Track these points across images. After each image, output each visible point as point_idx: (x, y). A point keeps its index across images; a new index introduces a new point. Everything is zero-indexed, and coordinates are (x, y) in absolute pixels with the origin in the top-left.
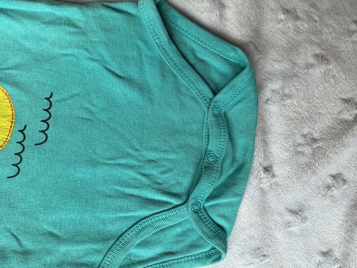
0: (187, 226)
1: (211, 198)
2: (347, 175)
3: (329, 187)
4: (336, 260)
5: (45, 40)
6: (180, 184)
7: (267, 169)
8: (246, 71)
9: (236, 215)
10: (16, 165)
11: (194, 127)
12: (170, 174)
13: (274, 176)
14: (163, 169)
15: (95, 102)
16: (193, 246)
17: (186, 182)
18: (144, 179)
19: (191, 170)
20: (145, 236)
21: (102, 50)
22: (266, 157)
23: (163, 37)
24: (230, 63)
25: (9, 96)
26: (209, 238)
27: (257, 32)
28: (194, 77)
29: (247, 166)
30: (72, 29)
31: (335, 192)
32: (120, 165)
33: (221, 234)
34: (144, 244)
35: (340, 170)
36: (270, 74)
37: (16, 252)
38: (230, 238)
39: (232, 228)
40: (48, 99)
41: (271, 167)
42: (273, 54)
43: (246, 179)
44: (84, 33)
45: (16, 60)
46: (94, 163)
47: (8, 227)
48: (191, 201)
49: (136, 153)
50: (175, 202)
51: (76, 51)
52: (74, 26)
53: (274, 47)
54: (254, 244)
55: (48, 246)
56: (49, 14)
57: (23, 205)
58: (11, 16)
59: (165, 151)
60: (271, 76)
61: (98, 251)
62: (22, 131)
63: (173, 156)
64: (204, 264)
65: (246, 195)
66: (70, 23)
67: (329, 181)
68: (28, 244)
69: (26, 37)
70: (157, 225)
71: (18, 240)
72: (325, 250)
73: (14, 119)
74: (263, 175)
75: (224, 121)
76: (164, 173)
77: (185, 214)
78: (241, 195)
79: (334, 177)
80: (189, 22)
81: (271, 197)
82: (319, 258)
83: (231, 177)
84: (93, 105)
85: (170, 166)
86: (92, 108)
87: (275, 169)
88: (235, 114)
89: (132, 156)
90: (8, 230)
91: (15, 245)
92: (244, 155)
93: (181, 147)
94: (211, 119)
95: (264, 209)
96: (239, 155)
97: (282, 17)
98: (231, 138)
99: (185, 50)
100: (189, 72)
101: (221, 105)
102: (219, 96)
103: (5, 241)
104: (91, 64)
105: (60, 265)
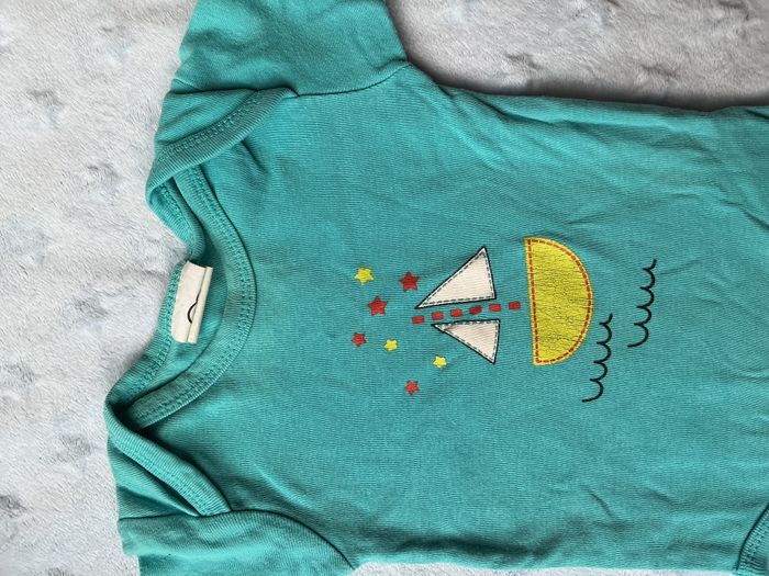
5: (642, 172)
10: (596, 380)
15: (727, 273)
21: (747, 188)
25: (584, 267)
30: (697, 154)
37: (603, 525)
40: (648, 270)
44: (716, 160)
45: (591, 207)
46: (726, 377)
47: (586, 482)
51: (700, 190)
52: (701, 148)
55: (654, 515)
56: (661, 130)
57: (610, 447)
58: (597, 137)
61: (738, 524)
62: (605, 325)
66: (691, 144)
68: (622, 513)
69: (614, 169)
71: (604, 506)
84: (723, 279)
86: (722, 284)
90: (586, 488)
91: (599, 514)
103: (581, 507)
104: (726, 210)
105: (674, 547)
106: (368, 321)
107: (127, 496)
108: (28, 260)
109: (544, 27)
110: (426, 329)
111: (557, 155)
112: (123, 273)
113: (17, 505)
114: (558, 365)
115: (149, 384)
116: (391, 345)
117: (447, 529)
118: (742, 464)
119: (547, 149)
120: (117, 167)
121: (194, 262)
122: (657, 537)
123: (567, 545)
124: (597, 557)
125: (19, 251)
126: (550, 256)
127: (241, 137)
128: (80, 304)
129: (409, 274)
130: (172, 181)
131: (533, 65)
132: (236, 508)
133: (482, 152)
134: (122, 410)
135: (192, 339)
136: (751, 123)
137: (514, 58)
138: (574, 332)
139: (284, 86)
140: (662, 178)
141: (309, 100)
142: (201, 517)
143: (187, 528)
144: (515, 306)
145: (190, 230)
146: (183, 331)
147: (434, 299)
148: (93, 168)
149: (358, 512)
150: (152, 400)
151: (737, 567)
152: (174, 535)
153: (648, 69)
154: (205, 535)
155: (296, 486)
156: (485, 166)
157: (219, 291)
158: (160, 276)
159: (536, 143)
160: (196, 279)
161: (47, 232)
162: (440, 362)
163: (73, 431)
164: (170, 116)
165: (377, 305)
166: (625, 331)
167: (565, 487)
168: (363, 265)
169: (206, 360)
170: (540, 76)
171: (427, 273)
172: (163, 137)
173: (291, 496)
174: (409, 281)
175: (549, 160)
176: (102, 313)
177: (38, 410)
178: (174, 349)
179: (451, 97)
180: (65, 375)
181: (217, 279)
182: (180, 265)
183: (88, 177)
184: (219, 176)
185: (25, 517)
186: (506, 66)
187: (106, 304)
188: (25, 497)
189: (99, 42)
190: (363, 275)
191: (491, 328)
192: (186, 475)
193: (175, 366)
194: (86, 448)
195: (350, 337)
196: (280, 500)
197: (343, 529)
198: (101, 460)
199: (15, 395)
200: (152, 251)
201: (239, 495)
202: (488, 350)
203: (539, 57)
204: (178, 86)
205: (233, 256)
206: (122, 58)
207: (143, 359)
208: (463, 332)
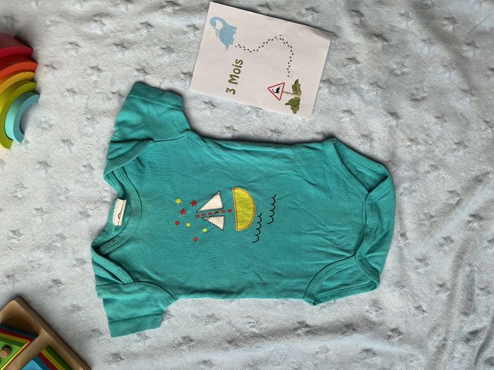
0: (355, 269)
1: (369, 252)
2: (453, 237)
3: (442, 245)
4: (448, 289)
5: (271, 166)
6: (350, 245)
7: (403, 235)
8: (388, 179)
9: (384, 262)
10: (257, 235)
11: (357, 211)
12: (343, 239)
13: (407, 239)
14: (339, 236)
15: (299, 199)
16: (359, 280)
17: (353, 243)
18: (329, 242)
19: (356, 236)
20: (331, 274)
21: (303, 171)
22: (402, 228)
23: (338, 162)
24: (378, 174)
25: (252, 198)
26: (369, 275)
27: (393, 154)
28: (356, 182)
29: (390, 233)
30: (287, 160)
31: (446, 248)
32: (314, 234)
33: (376, 274)
34: (330, 279)
35: (449, 235)
36: (402, 178)
37: (259, 284)
38: (381, 276)
39: (382, 270)
40: (273, 198)
41: (405, 234)
42: (404, 166)
43: (390, 241)
44: (293, 162)
45: (254, 177)
46: (300, 233)
48: (357, 254)
49: (323, 227)
50: (347, 255)
51: (289, 172)
52: (288, 158)
53: (404, 162)
54: (396, 279)
55: (276, 280)
56: (274, 152)
57: (262, 258)
58: (253, 155)
59: (340, 225)
60: (403, 179)
61: (304, 283)
62: (259, 216)
63: (345, 229)
64: (366, 291)
65: (390, 251)
66: (285, 157)
67: (442, 241)
68: (266, 280)
69: (261, 165)
70: (337, 268)
71: (260, 277)
72: (441, 283)
73: (256, 210)
74: (400, 239)
75: (375, 207)
76: (339, 238)
77: (353, 263)
78: (387, 251)
79: (445, 239)
80: (352, 151)
81: (406, 251)
82: (437, 288)
83: (381, 240)
85: (344, 234)
86: (298, 202)
87: (407, 234)
88: (381, 203)
89: (321, 229)
90: (254, 271)
91: (258, 280)
92: (388, 227)
93: (349, 223)
94: (368, 207)
95: (401, 259)
96: (385, 227)
97: (409, 144)
98: (380, 218)
99: (349, 167)
100: (353, 180)
101: (373, 198)
102: (372, 194)
103: (252, 278)
104: (297, 178)
105: (284, 290)
106: (180, 217)
107: (98, 278)
108: (62, 198)
109: (237, 117)
110: (200, 219)
111: (242, 160)
112: (96, 202)
113: (60, 283)
114: (244, 230)
115: (105, 240)
116: (188, 225)
117: (208, 286)
118: (306, 263)
119: (238, 159)
120: (93, 166)
121: (120, 198)
122: (277, 287)
123: (247, 290)
124: (257, 295)
125: (59, 195)
126: (240, 194)
127: (136, 156)
128: (81, 213)
129: (194, 201)
130: (113, 172)
131: (234, 130)
132: (136, 281)
133: (217, 159)
134: (97, 248)
135: (120, 224)
136: (304, 150)
137: (227, 128)
138: (249, 219)
139: (149, 139)
140: (276, 168)
141: (158, 143)
142: (124, 284)
143: (119, 288)
144: (230, 211)
145: (119, 187)
146: (117, 221)
147: (202, 209)
148: (84, 166)
149: (178, 282)
150: (106, 245)
151: (304, 297)
152: (115, 290)
153: (272, 131)
154: (125, 290)
155: (156, 273)
156: (218, 164)
157: (129, 208)
158: (109, 203)
159: (235, 157)
160: (121, 204)
161: (69, 188)
162: (205, 230)
163: (79, 257)
164: (111, 150)
165: (183, 211)
166: (266, 218)
167: (247, 271)
168: (178, 198)
169: (124, 231)
170: (236, 134)
171: (199, 201)
172: (109, 157)
173: (155, 277)
174: (194, 203)
175: (239, 162)
176: (89, 216)
177: (67, 250)
178: (114, 228)
179: (205, 142)
180: (76, 237)
181: (128, 204)
182: (115, 199)
183: (83, 169)
184: (128, 170)
185: (63, 286)
186: (225, 130)
187: (90, 212)
188: (63, 280)
189: (85, 123)
190: (178, 201)
191: (222, 218)
192: (119, 270)
193: (114, 233)
194: (84, 262)
195: (174, 222)
196: (151, 278)
197: (172, 287)
198: (90, 266)
199: (59, 245)
200: (105, 194)
201: (137, 276)
202: (221, 226)
203: (236, 127)
204: (113, 139)
205: (134, 196)
206: (94, 128)
207: (103, 231)
208: (213, 220)
